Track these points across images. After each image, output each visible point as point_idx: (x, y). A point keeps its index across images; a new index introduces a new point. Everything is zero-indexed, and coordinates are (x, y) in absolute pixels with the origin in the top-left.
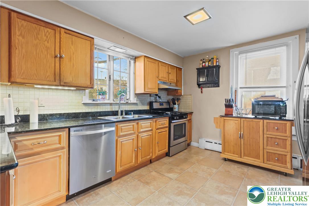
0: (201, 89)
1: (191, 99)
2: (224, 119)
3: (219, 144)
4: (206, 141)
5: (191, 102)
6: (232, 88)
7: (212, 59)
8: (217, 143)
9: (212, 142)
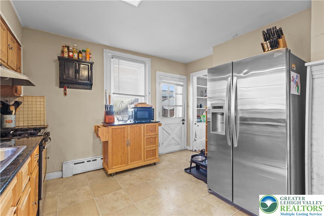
0: (65, 90)
1: (42, 103)
2: (112, 129)
3: (93, 160)
4: (75, 164)
5: (42, 109)
6: (106, 93)
7: (83, 51)
8: (90, 161)
9: (84, 162)
